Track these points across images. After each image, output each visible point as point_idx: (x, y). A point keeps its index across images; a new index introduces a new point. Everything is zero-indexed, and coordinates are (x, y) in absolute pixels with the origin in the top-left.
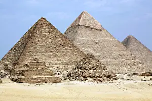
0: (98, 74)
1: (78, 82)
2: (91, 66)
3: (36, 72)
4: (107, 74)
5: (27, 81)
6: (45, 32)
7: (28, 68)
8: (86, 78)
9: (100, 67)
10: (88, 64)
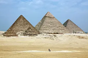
0: (31, 34)
8: (27, 35)
9: (32, 31)
10: (28, 30)
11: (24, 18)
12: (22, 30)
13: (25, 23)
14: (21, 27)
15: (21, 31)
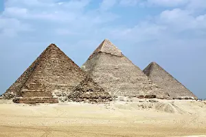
0: (94, 96)
1: (75, 102)
2: (88, 88)
3: (35, 93)
4: (103, 95)
5: (25, 101)
6: (53, 57)
7: (27, 90)
8: (83, 99)
9: (98, 89)
10: (85, 86)
11: (62, 53)
12: (59, 87)
13: (66, 66)
14: (54, 77)
15: (56, 91)
